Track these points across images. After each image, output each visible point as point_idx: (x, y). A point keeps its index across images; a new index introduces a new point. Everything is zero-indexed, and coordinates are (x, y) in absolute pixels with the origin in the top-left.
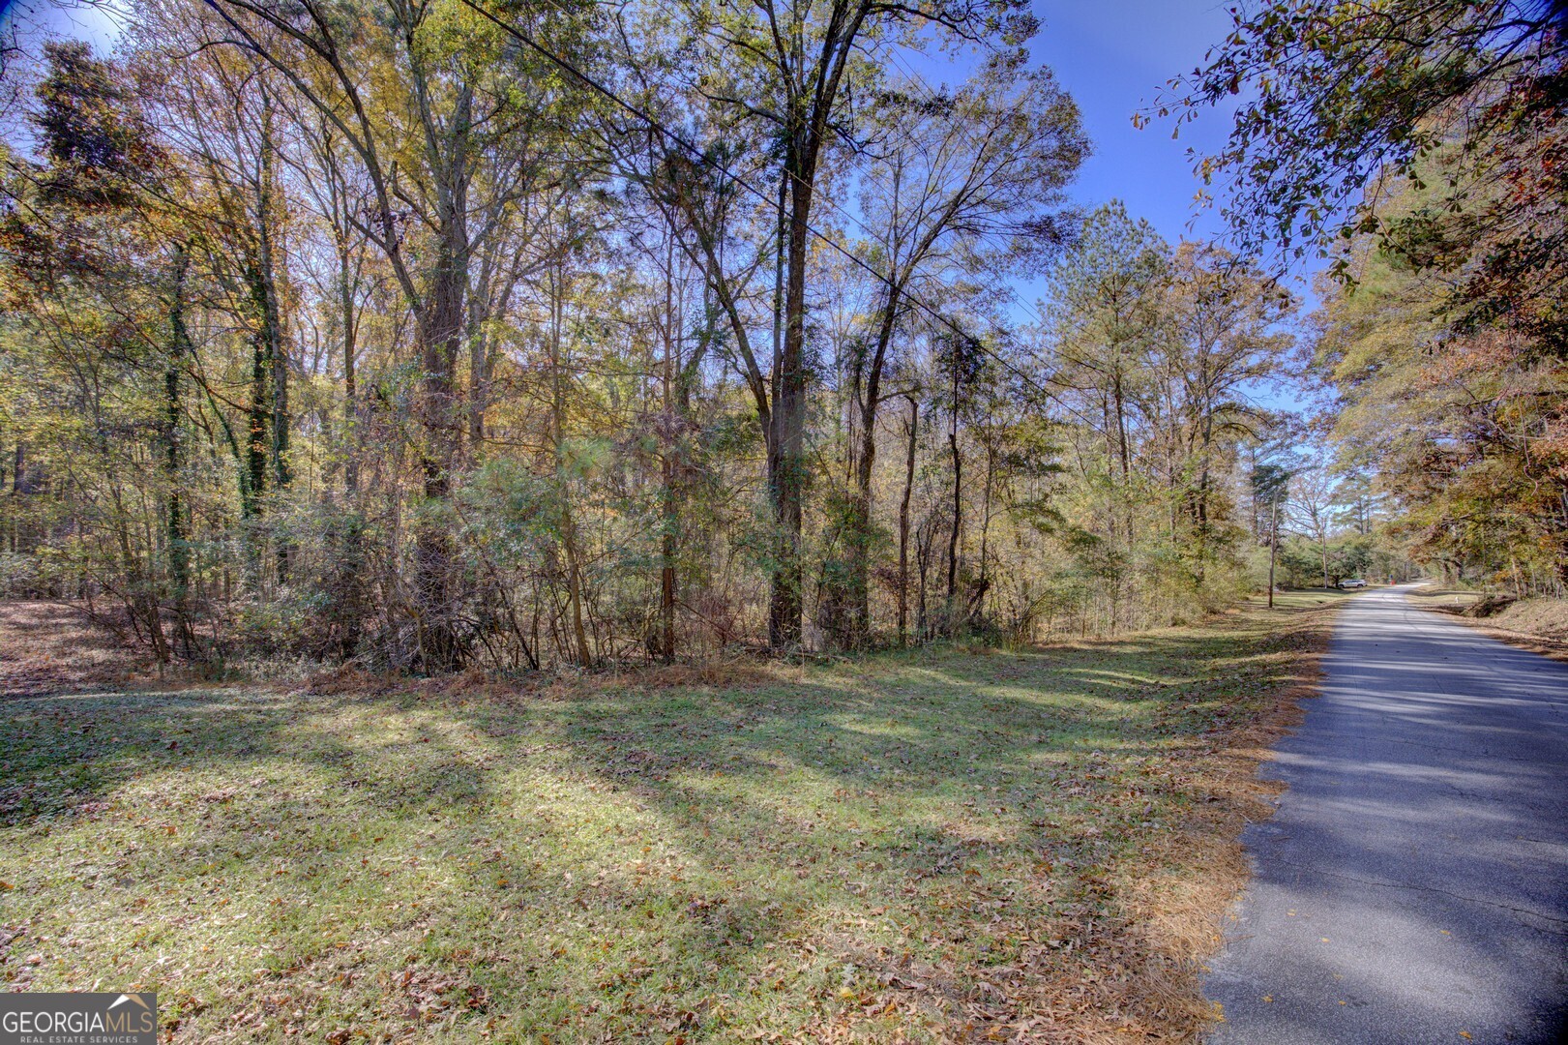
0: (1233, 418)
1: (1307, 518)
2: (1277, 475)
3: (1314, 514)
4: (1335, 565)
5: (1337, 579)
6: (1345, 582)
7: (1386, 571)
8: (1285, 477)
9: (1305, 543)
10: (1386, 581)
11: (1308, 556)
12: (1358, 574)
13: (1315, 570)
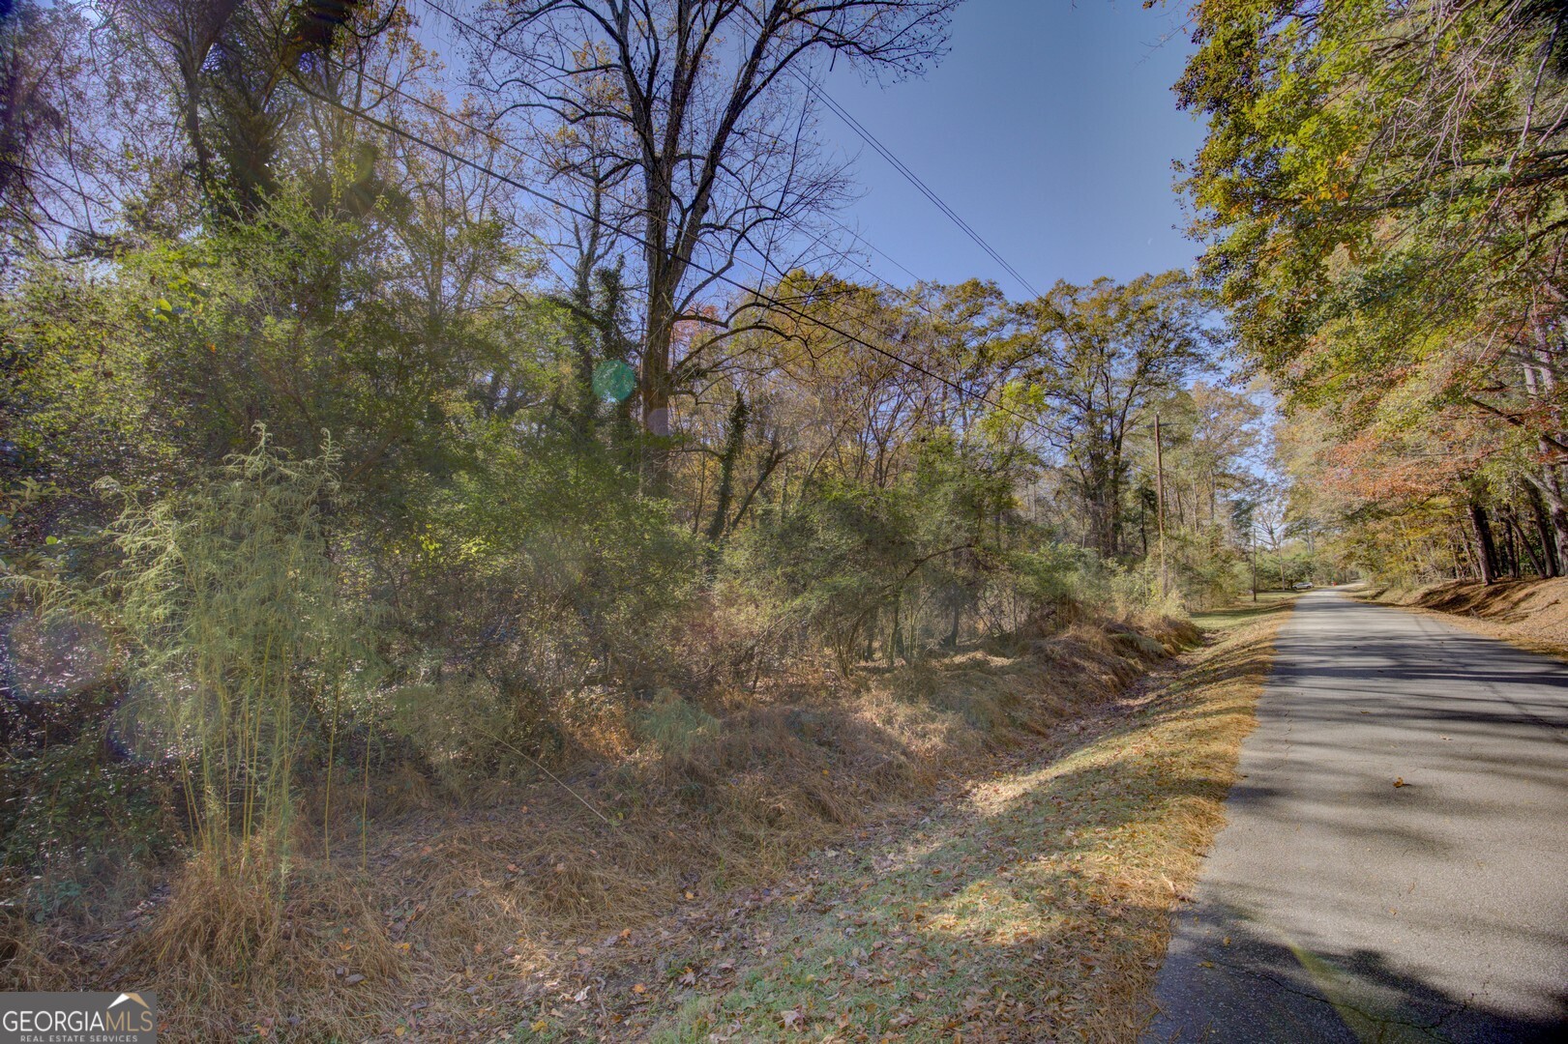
0: (1223, 480)
1: (1267, 537)
2: (1244, 507)
3: (1271, 532)
4: (1289, 572)
5: (1291, 582)
6: (1297, 585)
7: (1329, 574)
8: (1249, 509)
9: (1266, 556)
10: (1329, 583)
11: (1269, 566)
12: (1307, 578)
13: (1275, 577)
